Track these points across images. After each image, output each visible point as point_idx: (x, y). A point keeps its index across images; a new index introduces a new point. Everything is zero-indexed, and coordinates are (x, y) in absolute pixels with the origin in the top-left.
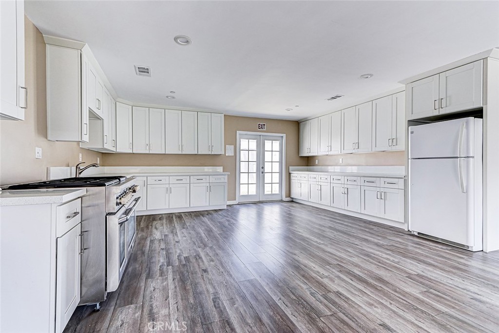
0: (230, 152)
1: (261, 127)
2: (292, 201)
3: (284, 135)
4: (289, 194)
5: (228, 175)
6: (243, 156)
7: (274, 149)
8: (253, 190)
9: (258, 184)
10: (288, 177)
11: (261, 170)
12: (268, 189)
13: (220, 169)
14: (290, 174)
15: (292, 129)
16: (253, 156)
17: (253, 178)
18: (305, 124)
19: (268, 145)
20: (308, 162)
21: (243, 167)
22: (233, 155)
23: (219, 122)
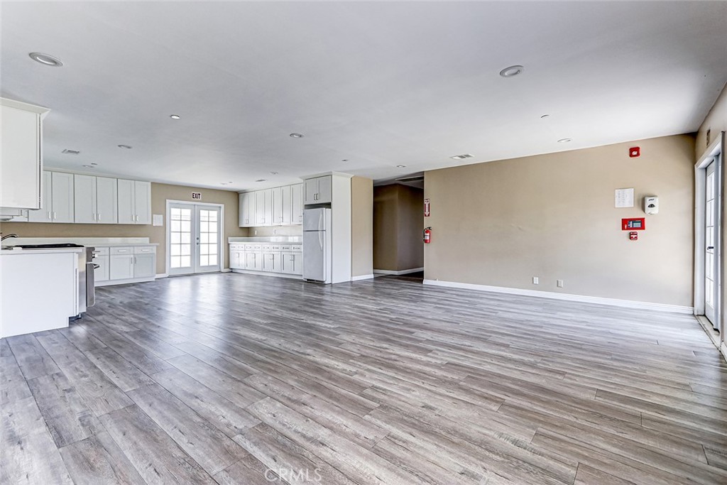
0: (158, 221)
1: (195, 196)
2: (232, 272)
3: (222, 206)
4: (228, 264)
5: (157, 246)
6: (175, 226)
7: (211, 219)
8: (186, 262)
9: (192, 255)
10: (226, 247)
11: (196, 241)
12: (204, 261)
13: (146, 240)
14: (229, 244)
15: (231, 201)
16: (187, 226)
17: (187, 249)
18: (244, 195)
19: (203, 213)
20: (248, 232)
21: (175, 238)
22: (162, 225)
23: (145, 191)
